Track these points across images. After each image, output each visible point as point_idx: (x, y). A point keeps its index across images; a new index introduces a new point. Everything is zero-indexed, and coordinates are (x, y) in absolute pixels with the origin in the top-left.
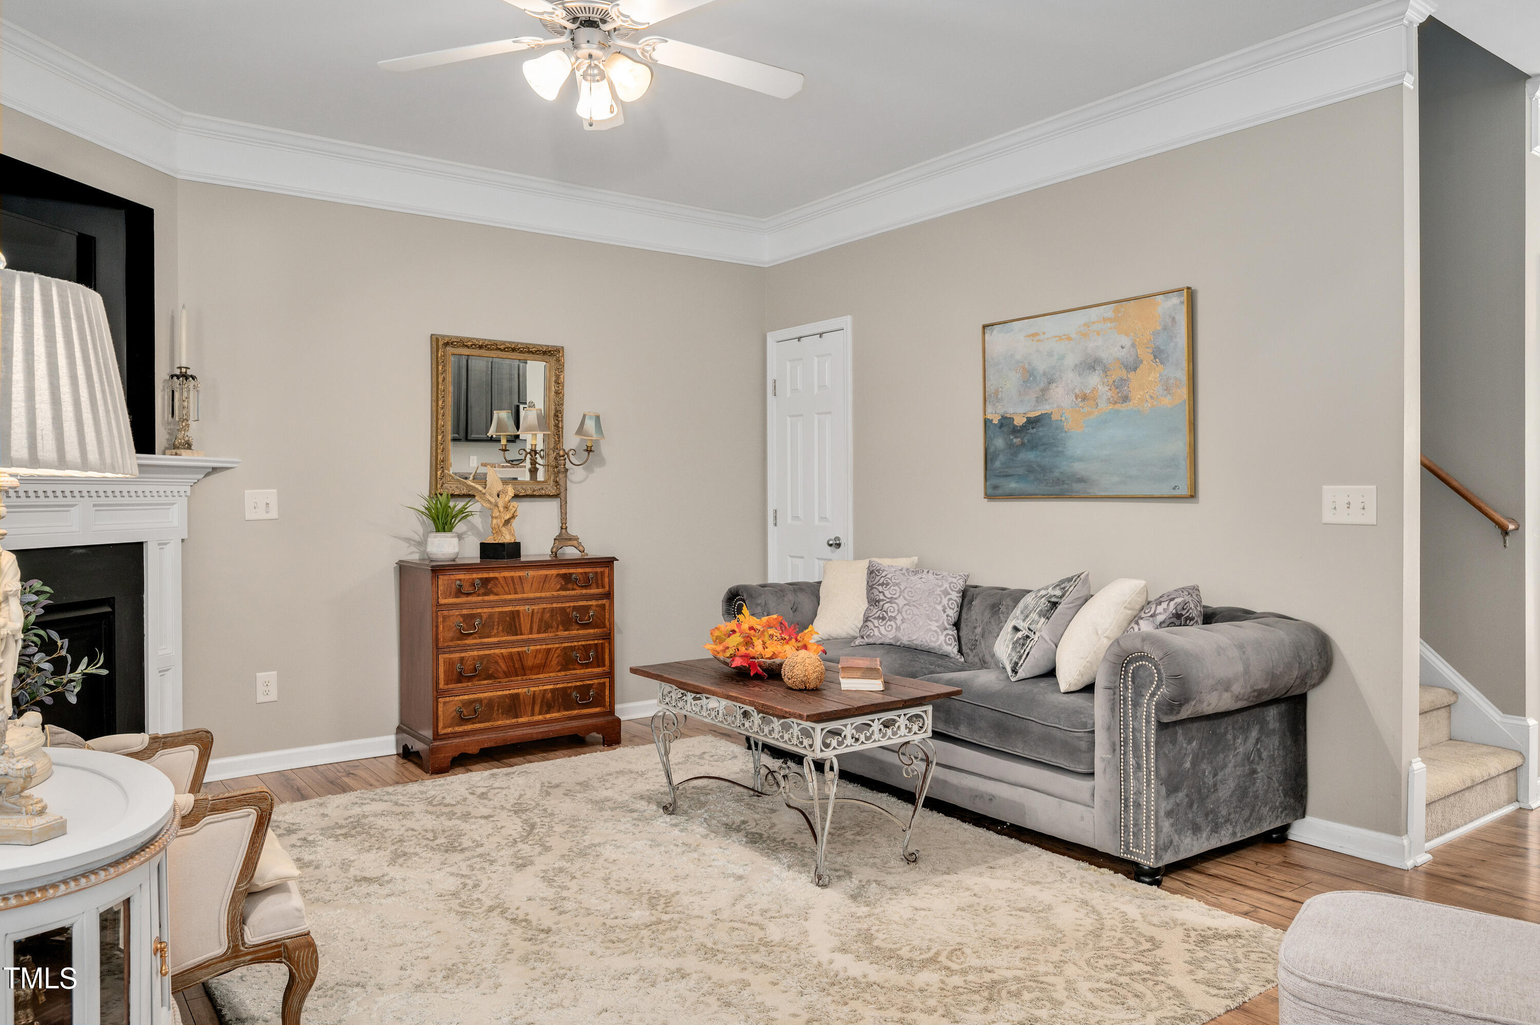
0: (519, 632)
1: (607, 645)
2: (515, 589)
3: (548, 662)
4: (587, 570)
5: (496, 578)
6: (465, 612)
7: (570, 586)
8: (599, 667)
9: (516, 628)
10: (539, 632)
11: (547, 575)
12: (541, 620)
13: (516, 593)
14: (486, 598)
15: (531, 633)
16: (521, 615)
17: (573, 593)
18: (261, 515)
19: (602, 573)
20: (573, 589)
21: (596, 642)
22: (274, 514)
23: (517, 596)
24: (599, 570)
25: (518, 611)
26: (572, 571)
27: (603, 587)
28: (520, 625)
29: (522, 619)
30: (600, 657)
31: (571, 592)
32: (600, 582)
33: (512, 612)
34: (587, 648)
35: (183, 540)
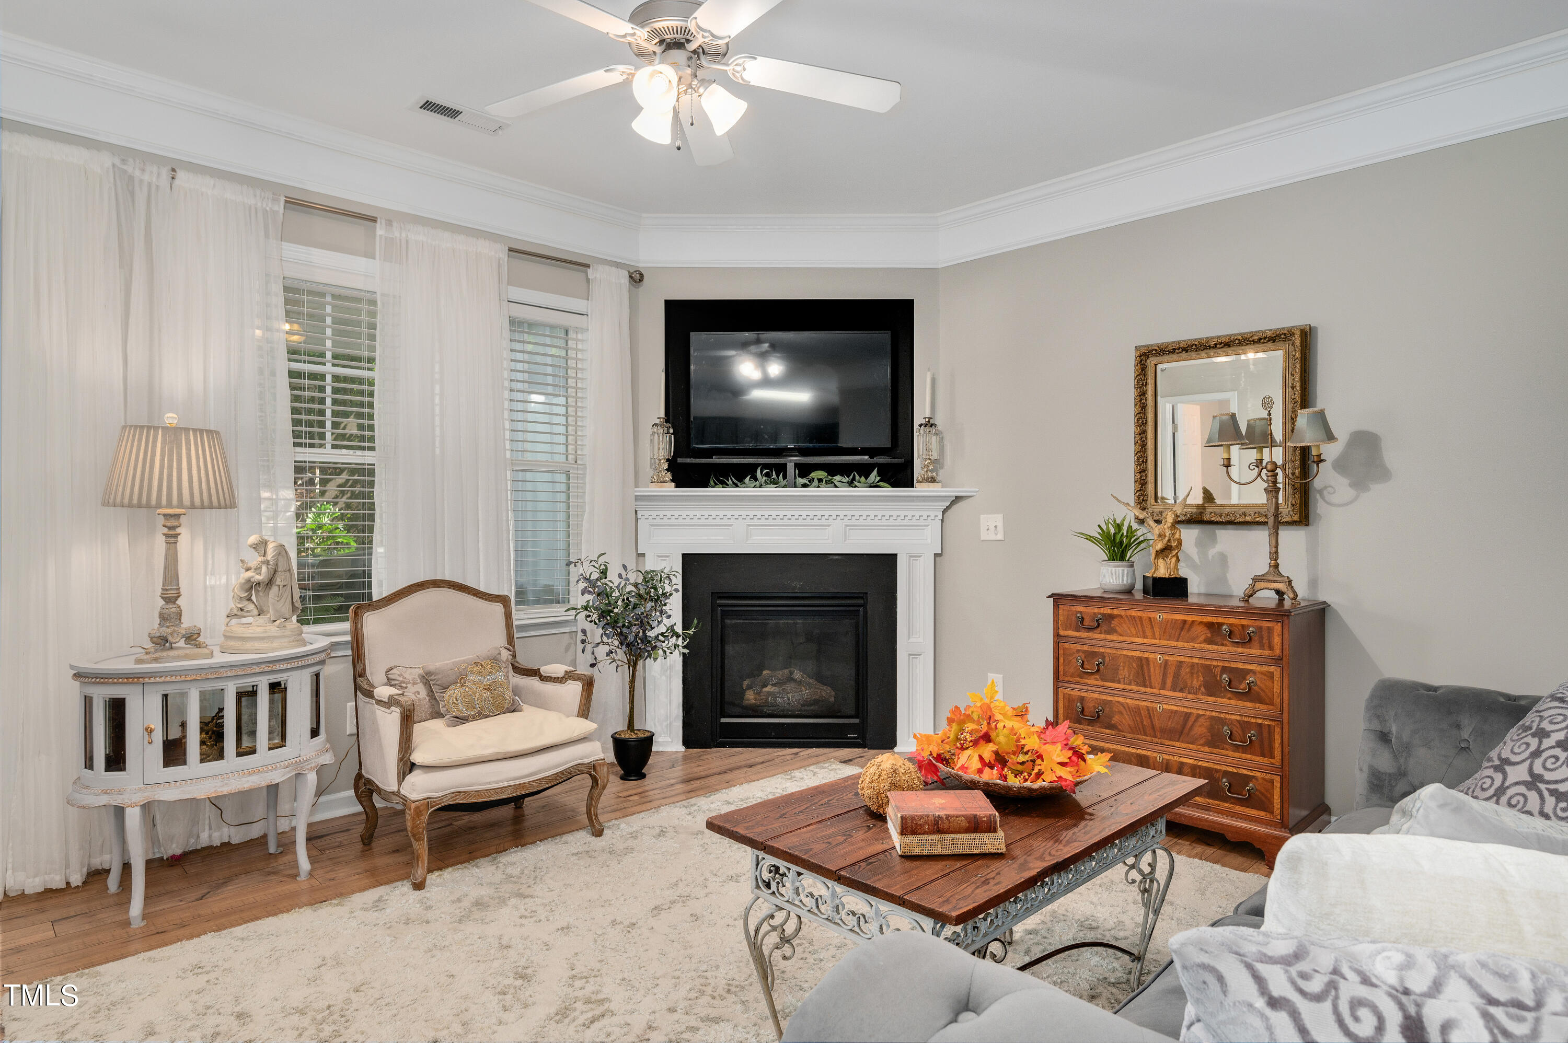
0: (1148, 683)
1: (1278, 730)
2: (1144, 632)
3: (1186, 730)
4: (1245, 622)
5: (1121, 616)
6: (1086, 648)
7: (1218, 639)
8: (1263, 755)
9: (1144, 678)
10: (1173, 689)
11: (1185, 621)
12: (1177, 675)
13: (1145, 637)
14: (1109, 637)
15: (1163, 688)
16: (1151, 665)
17: (1224, 648)
18: (992, 536)
19: (1270, 630)
20: (1223, 645)
21: (1260, 721)
22: (1000, 537)
23: (1145, 641)
24: (1266, 624)
25: (1147, 659)
26: (1221, 620)
27: (1271, 648)
28: (1150, 676)
29: (1152, 670)
30: (1266, 743)
31: (1220, 647)
32: (1265, 641)
33: (1140, 659)
34: (1245, 726)
35: (936, 555)
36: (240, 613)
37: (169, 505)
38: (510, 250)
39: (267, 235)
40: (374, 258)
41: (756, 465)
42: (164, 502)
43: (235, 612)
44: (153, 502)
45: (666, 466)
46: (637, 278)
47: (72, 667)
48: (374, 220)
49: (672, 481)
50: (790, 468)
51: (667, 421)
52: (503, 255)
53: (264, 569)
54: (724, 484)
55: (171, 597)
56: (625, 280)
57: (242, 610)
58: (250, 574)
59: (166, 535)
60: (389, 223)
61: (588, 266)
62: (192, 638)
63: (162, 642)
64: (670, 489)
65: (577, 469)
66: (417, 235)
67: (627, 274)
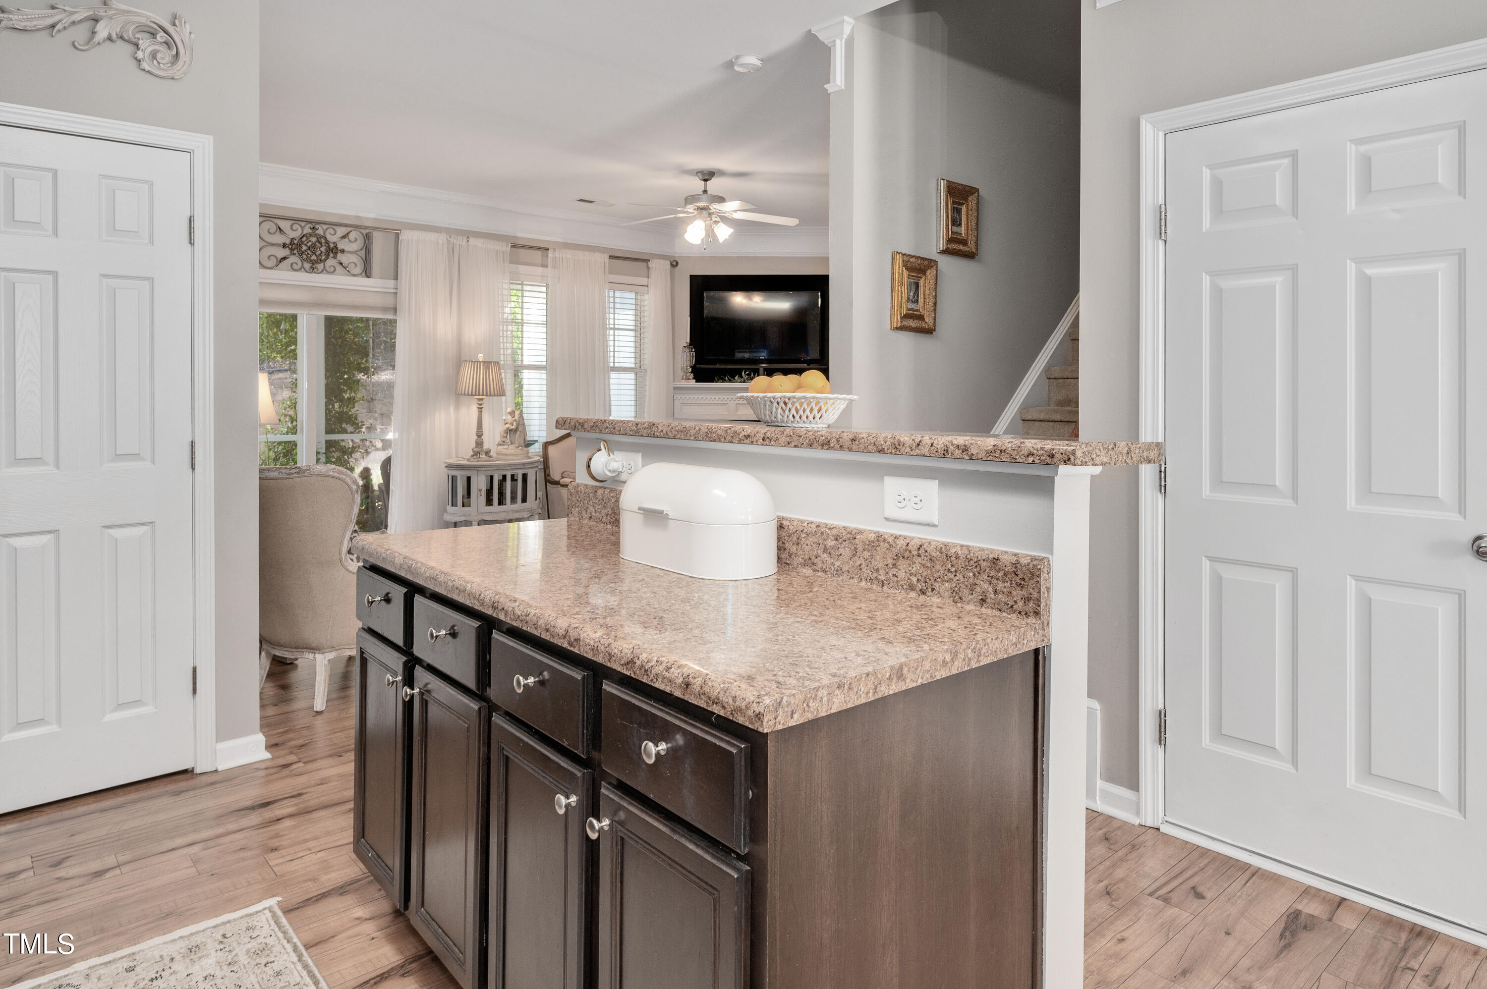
36: (503, 443)
37: (479, 395)
38: (611, 257)
39: (504, 262)
40: (547, 267)
41: (743, 369)
42: (481, 394)
43: (501, 443)
44: (474, 393)
45: (690, 370)
46: (674, 264)
47: (445, 462)
48: (547, 249)
49: (694, 378)
50: (761, 371)
51: (690, 344)
52: (607, 260)
53: (515, 423)
54: (724, 381)
55: (479, 435)
56: (668, 267)
57: (504, 442)
58: (507, 426)
59: (479, 408)
60: (554, 250)
61: (649, 260)
62: (487, 453)
63: (476, 454)
64: (693, 383)
65: (641, 372)
66: (568, 254)
67: (669, 263)
